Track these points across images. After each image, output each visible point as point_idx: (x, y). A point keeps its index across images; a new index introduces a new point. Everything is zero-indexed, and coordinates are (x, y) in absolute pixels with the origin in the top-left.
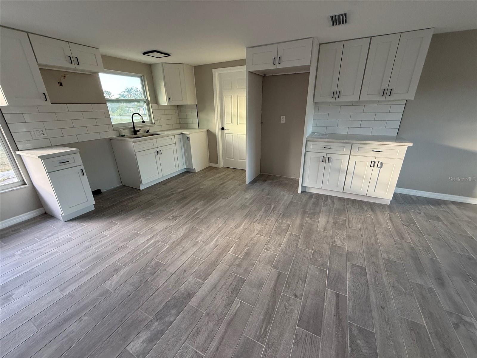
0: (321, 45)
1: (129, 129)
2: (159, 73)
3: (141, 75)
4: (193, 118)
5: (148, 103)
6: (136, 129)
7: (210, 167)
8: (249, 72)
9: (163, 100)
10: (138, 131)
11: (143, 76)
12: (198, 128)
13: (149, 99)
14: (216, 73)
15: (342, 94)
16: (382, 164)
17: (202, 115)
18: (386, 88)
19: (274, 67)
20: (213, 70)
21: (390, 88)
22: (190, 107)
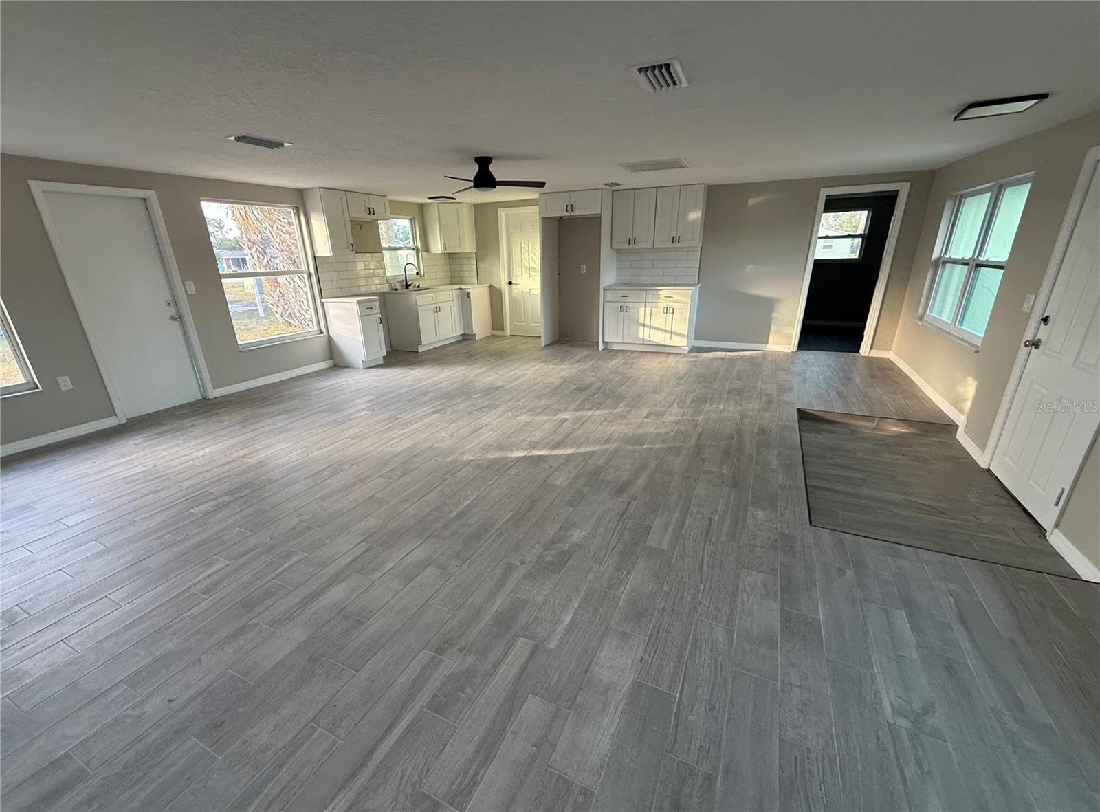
0: (615, 193)
1: (401, 282)
2: (433, 215)
3: (409, 217)
4: (470, 269)
5: (417, 250)
6: (409, 283)
7: (492, 335)
8: (543, 218)
9: (437, 247)
10: (410, 285)
11: (414, 218)
12: (477, 282)
13: (419, 245)
14: (503, 214)
15: (637, 241)
16: (673, 310)
17: (482, 265)
18: (675, 235)
19: (568, 214)
20: (499, 210)
21: (678, 235)
22: (467, 256)
